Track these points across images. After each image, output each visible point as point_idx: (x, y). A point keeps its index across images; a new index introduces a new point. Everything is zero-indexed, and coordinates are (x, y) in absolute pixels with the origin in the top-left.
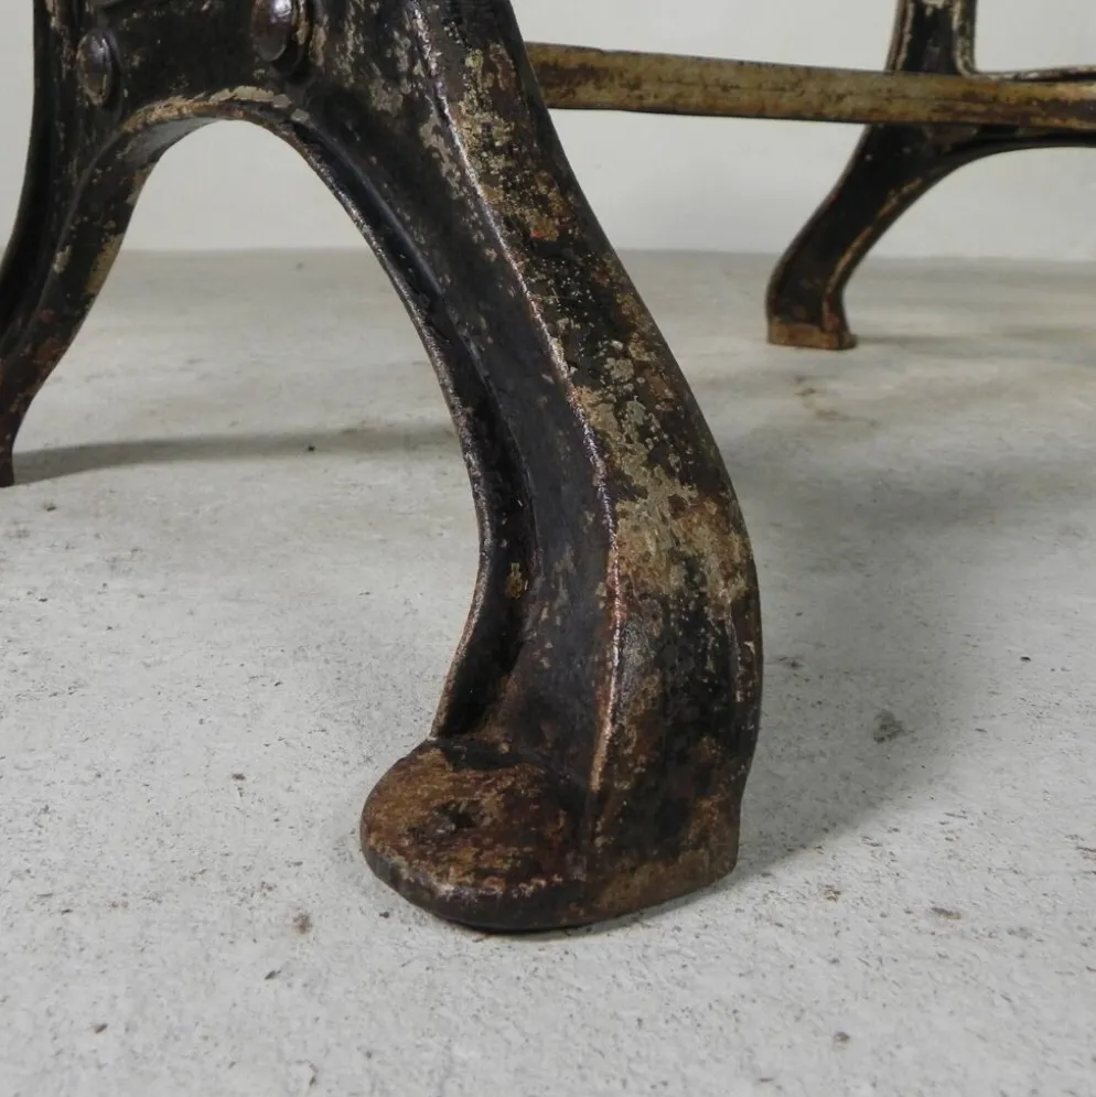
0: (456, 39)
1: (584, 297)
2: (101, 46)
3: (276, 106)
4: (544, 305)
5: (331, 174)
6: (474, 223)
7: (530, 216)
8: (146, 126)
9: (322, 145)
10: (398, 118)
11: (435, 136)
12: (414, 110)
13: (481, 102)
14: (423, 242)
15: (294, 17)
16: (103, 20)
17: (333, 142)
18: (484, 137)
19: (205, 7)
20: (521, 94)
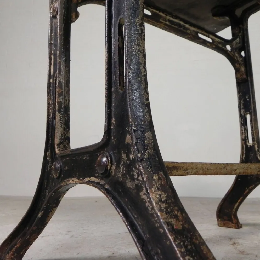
0: (151, 172)
1: (192, 248)
2: (58, 164)
3: (101, 183)
4: (181, 252)
5: (115, 203)
6: (156, 221)
7: (173, 221)
8: (67, 184)
9: (113, 195)
10: (134, 190)
11: (144, 195)
12: (139, 188)
13: (158, 188)
14: (140, 224)
15: (107, 163)
16: (59, 159)
17: (116, 194)
18: (159, 198)
19: (85, 158)
20: (168, 185)
